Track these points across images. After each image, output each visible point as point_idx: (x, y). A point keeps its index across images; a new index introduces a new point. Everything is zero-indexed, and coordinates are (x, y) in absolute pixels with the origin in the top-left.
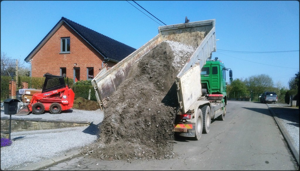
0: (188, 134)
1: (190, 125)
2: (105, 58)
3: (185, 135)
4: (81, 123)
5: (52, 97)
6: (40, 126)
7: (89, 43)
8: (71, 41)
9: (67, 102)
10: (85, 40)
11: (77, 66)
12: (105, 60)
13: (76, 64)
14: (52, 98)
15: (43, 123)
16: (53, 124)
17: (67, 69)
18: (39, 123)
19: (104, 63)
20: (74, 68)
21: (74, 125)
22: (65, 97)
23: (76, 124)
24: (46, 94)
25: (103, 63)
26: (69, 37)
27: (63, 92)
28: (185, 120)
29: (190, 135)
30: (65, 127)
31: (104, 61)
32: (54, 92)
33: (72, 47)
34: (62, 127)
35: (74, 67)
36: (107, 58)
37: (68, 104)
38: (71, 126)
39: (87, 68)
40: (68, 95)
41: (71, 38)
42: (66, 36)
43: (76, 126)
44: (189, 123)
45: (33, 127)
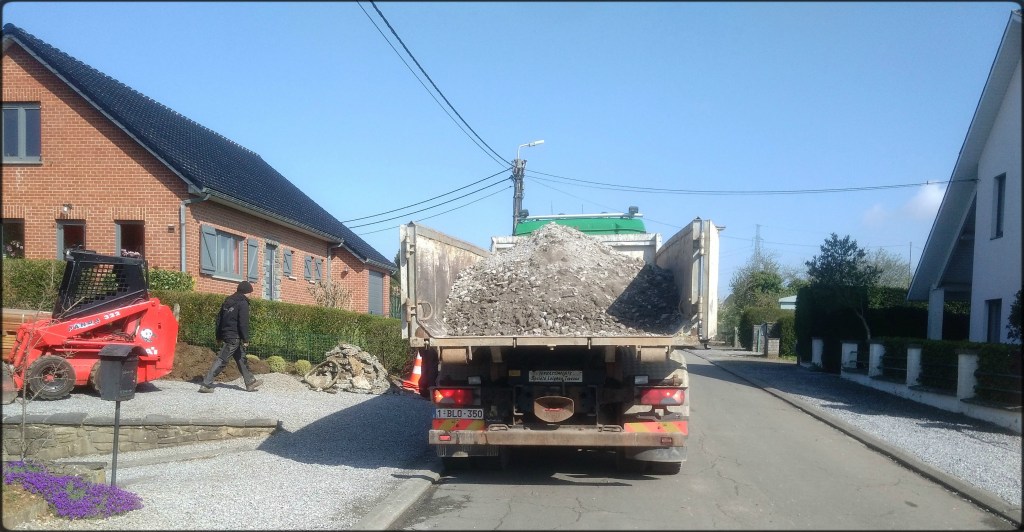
0: (665, 452)
1: (677, 422)
2: (193, 189)
3: (659, 456)
4: (249, 427)
5: (96, 336)
6: (88, 442)
7: (126, 131)
8: (45, 115)
9: (156, 352)
10: (110, 118)
11: (73, 215)
12: (192, 196)
13: (70, 207)
14: (98, 339)
15: (101, 429)
16: (141, 432)
17: (27, 224)
18: (81, 430)
19: (187, 205)
20: (57, 220)
21: (224, 433)
22: (147, 334)
23: (231, 430)
24: (79, 325)
25: (183, 207)
26: (38, 103)
27: (139, 315)
28: (663, 407)
29: (674, 455)
30: (186, 440)
31: (188, 201)
32: (107, 317)
33: (48, 142)
34: (175, 443)
35: (58, 216)
36: (201, 188)
37: (159, 360)
38: (213, 437)
39: (117, 221)
40: (160, 327)
41: (43, 106)
42: (25, 98)
43: (232, 436)
44: (678, 418)
45: (59, 447)
